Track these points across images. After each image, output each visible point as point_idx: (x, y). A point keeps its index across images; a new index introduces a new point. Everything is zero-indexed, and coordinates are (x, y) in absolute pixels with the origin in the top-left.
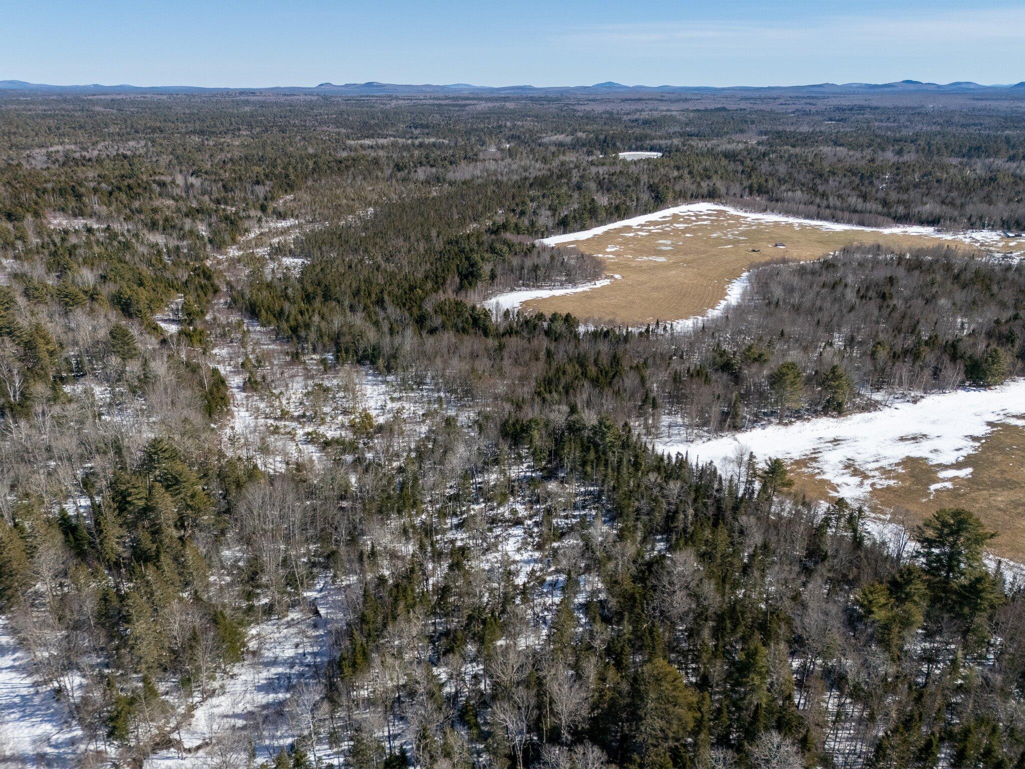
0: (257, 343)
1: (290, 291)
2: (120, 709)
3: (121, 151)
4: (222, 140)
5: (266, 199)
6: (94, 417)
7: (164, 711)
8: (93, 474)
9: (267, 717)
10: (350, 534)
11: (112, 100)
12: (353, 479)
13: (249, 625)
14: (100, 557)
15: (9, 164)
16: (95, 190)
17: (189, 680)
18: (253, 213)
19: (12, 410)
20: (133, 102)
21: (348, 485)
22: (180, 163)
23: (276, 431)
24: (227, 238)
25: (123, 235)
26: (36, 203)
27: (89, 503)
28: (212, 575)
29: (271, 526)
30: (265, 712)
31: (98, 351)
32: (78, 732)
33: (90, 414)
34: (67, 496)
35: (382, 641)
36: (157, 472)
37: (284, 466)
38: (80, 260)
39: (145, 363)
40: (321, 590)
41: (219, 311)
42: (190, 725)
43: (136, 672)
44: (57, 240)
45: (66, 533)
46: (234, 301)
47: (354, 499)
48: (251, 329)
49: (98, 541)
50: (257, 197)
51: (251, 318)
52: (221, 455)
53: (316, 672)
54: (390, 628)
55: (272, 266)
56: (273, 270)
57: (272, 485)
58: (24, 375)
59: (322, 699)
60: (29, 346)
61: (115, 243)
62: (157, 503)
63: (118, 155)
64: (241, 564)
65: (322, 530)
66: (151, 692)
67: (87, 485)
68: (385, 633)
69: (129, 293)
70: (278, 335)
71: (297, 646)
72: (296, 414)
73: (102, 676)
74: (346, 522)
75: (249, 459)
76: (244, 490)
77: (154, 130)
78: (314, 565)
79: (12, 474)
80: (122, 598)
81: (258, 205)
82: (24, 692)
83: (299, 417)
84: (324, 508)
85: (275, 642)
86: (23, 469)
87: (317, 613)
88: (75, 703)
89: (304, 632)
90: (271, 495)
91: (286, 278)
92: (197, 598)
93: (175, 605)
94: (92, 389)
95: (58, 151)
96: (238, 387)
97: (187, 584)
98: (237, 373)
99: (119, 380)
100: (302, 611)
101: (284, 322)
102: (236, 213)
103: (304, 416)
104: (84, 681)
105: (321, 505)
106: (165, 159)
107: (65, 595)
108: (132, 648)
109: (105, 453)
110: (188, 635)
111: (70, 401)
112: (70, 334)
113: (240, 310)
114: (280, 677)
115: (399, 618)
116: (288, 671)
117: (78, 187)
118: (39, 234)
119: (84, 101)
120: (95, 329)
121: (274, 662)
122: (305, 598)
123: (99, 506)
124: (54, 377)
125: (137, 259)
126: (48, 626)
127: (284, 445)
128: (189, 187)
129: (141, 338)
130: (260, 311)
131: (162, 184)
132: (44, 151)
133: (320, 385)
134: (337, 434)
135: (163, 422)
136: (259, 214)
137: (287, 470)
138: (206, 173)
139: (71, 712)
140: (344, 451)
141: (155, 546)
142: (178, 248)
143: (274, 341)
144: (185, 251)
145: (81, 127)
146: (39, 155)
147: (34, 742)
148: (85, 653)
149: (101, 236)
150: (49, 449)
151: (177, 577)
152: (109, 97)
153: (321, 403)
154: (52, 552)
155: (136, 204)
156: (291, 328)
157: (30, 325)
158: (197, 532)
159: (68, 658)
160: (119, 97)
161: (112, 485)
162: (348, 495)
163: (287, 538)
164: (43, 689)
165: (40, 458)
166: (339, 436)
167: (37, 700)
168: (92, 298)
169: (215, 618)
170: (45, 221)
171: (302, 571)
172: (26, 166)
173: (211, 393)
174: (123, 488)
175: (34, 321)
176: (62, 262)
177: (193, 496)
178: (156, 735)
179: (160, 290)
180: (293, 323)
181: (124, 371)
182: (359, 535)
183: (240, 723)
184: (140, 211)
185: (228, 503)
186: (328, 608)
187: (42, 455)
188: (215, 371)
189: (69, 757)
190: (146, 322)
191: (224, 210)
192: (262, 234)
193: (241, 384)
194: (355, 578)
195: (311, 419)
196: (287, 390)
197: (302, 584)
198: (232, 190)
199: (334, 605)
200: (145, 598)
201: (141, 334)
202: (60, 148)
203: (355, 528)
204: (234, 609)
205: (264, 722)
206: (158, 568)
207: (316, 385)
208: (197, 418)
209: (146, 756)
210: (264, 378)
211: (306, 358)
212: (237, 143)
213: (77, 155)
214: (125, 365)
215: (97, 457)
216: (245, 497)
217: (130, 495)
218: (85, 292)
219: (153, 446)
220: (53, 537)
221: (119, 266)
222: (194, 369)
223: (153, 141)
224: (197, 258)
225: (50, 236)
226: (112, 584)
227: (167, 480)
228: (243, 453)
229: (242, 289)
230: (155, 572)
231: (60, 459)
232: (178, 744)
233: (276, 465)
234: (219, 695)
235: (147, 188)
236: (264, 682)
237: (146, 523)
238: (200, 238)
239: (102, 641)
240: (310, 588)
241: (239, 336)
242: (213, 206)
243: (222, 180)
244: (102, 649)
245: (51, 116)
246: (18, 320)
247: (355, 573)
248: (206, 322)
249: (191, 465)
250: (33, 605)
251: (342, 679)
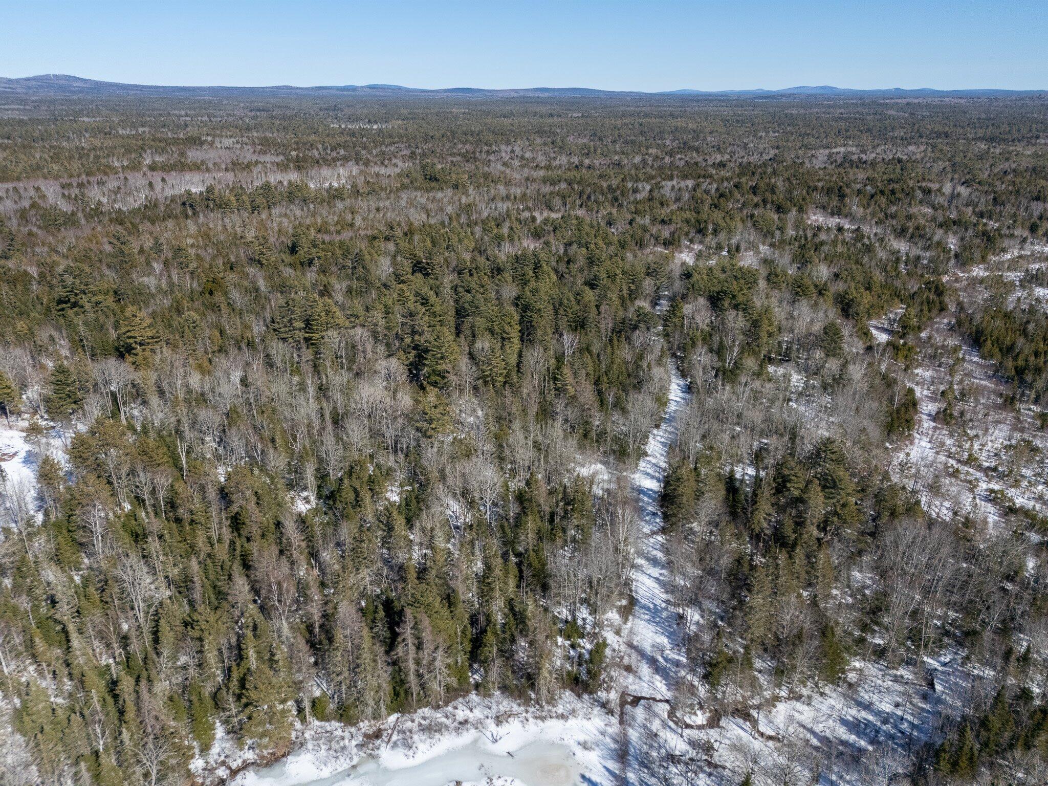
0: (969, 375)
1: (1031, 327)
2: (719, 660)
3: (899, 155)
4: (1012, 148)
5: (1041, 218)
6: (784, 400)
7: (752, 685)
8: (766, 450)
9: (842, 753)
10: (1003, 622)
11: (908, 104)
12: (1031, 564)
13: (856, 656)
14: (747, 523)
15: (794, 162)
16: (859, 192)
17: (782, 672)
18: (1018, 232)
19: (724, 374)
20: (928, 106)
21: (1022, 567)
22: (954, 171)
23: (955, 474)
24: (977, 255)
25: (869, 238)
26: (804, 199)
27: (754, 474)
28: (836, 588)
29: (913, 570)
30: (841, 748)
31: (807, 343)
32: (684, 660)
33: (781, 397)
34: (739, 461)
35: (1000, 761)
36: (819, 470)
37: (951, 514)
38: (823, 256)
39: (845, 365)
40: (945, 665)
41: (937, 330)
42: (770, 712)
43: (741, 638)
44: (809, 235)
45: (728, 491)
46: (959, 323)
47: (1025, 586)
48: (967, 357)
49: (750, 509)
50: (1031, 216)
51: (971, 346)
52: (886, 477)
53: (908, 744)
54: (1018, 753)
55: (1020, 294)
56: (1019, 299)
57: (929, 528)
58: (743, 348)
59: (906, 776)
60: (756, 324)
61: (859, 245)
62: (810, 498)
63: (893, 159)
64: (867, 592)
65: (971, 602)
66: (747, 663)
67: (758, 458)
68: (1009, 755)
69: (855, 294)
70: (997, 373)
71: (897, 705)
72: (986, 464)
73: (716, 625)
74: (1003, 607)
75: (914, 492)
76: (896, 521)
77: (939, 135)
78: (947, 633)
79: (706, 426)
80: (753, 568)
81: (1028, 224)
82: (658, 602)
83: (988, 468)
84: (982, 578)
85: (875, 687)
86: (716, 426)
87: (931, 685)
88: (689, 635)
89: (909, 696)
90: (924, 537)
91: (1032, 310)
92: (814, 603)
93: (793, 597)
94: (791, 375)
95: (839, 153)
96: (929, 415)
97: (810, 585)
98: (933, 399)
99: (816, 374)
100: (915, 674)
101: (1010, 359)
102: (998, 230)
103: (995, 469)
104: (701, 621)
105: (979, 575)
106: (941, 165)
107: (710, 542)
108: (745, 615)
109: (782, 435)
110: (795, 631)
111: (770, 380)
112: (790, 321)
113: (963, 335)
114: (868, 724)
115: (1033, 750)
116: (879, 724)
117: (844, 188)
118: (797, 227)
119: (880, 105)
120: (812, 321)
121: (868, 707)
122: (923, 662)
123: (761, 480)
124: (765, 356)
125: (873, 263)
126: (691, 561)
127: (959, 492)
128: (954, 196)
129: (850, 340)
130: (985, 341)
131: (926, 192)
132: (827, 151)
133: (1029, 443)
134: (1030, 504)
135: (841, 425)
136: (1026, 233)
137: (952, 519)
138: (979, 183)
139: (684, 639)
140: (1031, 527)
141: (794, 536)
142: (918, 258)
143: (989, 378)
144: (925, 262)
145: (869, 130)
146: (822, 154)
147: (653, 646)
148: (710, 598)
149: (848, 236)
150: (739, 416)
151: (804, 574)
152: (905, 101)
153: (1022, 463)
154: (713, 502)
155: (893, 209)
156: (1016, 368)
157: (762, 306)
158: (836, 541)
159: (696, 594)
160: (916, 101)
161: (779, 466)
162: (1018, 579)
163: (927, 591)
164: (671, 608)
165: (730, 421)
166: (1031, 507)
167: (664, 614)
168: (820, 293)
169: (825, 631)
170: (805, 216)
171: (930, 633)
172: (808, 165)
173: (898, 411)
174: (786, 472)
175: (766, 303)
176: (806, 255)
177: (844, 506)
178: (739, 702)
179: (884, 297)
180: (1020, 362)
181: (823, 367)
182: (1015, 628)
183: (815, 742)
184: (893, 217)
185: (876, 526)
186: (945, 687)
187: (732, 419)
188: (911, 391)
189: (672, 674)
190: (859, 326)
191: (985, 225)
192: (1020, 257)
193: (934, 413)
194: (992, 673)
195: (1002, 477)
196: (984, 435)
197: (926, 646)
198: (1003, 204)
199: (954, 689)
200: (770, 578)
201: (851, 335)
202: (842, 149)
203: (1013, 619)
204: (845, 632)
205: (837, 757)
206: (790, 557)
207: (1024, 440)
208: (874, 432)
209: (726, 714)
210: (962, 413)
211: (1022, 406)
212: (1029, 153)
213: (855, 158)
214: (826, 361)
215: (775, 437)
216: (895, 529)
217: (790, 481)
218: (816, 286)
219: (825, 445)
220: (718, 490)
221: (854, 267)
222: (889, 382)
223: (934, 147)
224: (935, 272)
225: (804, 230)
226: (748, 551)
227: (826, 480)
228: (910, 484)
229: (973, 313)
230: (786, 559)
231: (745, 427)
232: (754, 723)
233: (942, 510)
234: (804, 703)
235: (910, 194)
236: (851, 719)
237: (794, 512)
238: (946, 251)
239: (725, 597)
240: (934, 655)
241: (951, 362)
242: (974, 219)
243: (995, 192)
244: (723, 602)
245: (845, 120)
246: (755, 299)
247: (994, 668)
248: (920, 339)
249: (853, 475)
250: (686, 538)
251: (935, 770)
